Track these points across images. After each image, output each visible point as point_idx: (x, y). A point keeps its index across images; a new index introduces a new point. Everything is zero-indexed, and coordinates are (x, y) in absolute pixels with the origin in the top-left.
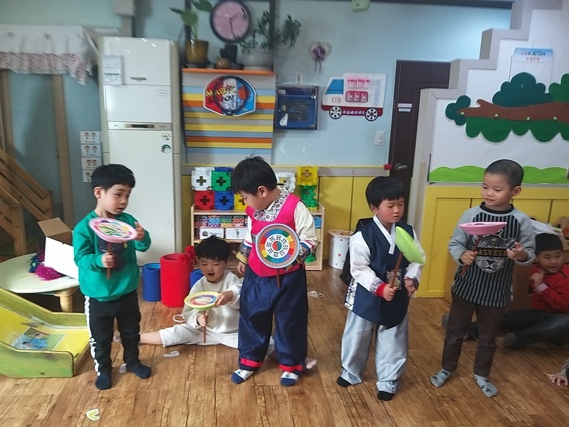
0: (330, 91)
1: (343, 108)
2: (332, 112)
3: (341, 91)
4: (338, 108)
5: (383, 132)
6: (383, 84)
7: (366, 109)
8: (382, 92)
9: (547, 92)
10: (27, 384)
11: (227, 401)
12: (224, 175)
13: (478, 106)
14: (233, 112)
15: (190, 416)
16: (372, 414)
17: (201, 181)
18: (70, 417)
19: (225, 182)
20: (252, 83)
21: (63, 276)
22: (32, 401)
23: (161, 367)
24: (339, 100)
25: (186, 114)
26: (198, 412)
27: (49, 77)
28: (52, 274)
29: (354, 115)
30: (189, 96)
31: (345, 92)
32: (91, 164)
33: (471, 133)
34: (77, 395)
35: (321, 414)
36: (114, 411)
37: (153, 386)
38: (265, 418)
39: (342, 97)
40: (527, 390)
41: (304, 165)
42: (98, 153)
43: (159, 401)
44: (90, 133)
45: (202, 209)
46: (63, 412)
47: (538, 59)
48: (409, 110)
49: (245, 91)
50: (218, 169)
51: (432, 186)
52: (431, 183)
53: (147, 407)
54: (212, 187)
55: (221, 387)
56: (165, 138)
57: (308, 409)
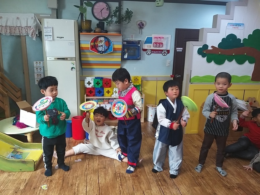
0: (146, 42)
1: (152, 50)
2: (147, 52)
3: (151, 43)
4: (150, 50)
5: (170, 61)
6: (170, 39)
7: (162, 50)
8: (169, 43)
9: (242, 42)
10: (14, 175)
11: (104, 180)
12: (99, 80)
13: (211, 49)
14: (103, 52)
15: (88, 187)
16: (168, 184)
17: (89, 83)
18: (34, 188)
19: (100, 83)
20: (112, 39)
21: (28, 126)
22: (17, 182)
23: (74, 166)
24: (150, 47)
25: (82, 53)
26: (91, 185)
27: (19, 37)
28: (23, 126)
29: (157, 53)
30: (83, 45)
31: (153, 43)
32: (39, 76)
33: (209, 61)
34: (37, 179)
35: (146, 185)
36: (54, 185)
37: (71, 174)
38: (121, 187)
39: (152, 45)
40: (235, 173)
41: (135, 76)
42: (42, 71)
43: (74, 181)
44: (38, 62)
45: (90, 96)
46: (31, 186)
47: (238, 28)
48: (181, 51)
49: (108, 43)
50: (96, 78)
51: (192, 84)
52: (191, 83)
53: (68, 183)
54: (94, 86)
55: (101, 174)
56: (73, 64)
57: (140, 183)
